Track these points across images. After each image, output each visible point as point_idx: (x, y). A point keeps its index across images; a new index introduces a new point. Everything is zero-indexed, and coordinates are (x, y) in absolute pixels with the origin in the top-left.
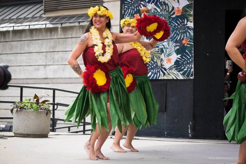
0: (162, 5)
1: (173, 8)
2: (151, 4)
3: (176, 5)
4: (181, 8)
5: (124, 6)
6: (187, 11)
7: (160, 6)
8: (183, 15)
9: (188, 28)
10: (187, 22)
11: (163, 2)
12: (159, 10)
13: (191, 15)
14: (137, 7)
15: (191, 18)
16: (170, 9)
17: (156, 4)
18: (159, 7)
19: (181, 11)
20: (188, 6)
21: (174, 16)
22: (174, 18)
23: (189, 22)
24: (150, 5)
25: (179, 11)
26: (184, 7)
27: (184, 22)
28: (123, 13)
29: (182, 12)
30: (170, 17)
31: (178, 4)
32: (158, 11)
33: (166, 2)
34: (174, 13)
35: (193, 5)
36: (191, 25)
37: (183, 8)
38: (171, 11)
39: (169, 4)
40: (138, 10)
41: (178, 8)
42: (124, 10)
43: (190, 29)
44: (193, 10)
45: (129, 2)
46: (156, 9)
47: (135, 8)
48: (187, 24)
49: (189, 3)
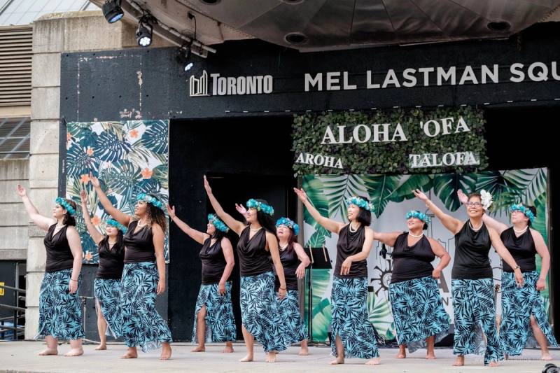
0: (122, 164)
1: (140, 170)
2: (107, 161)
3: (143, 165)
4: (151, 170)
5: (66, 163)
6: (159, 174)
7: (120, 165)
8: (154, 180)
9: (162, 196)
10: (160, 188)
11: (125, 160)
12: (119, 171)
13: (165, 180)
14: (85, 165)
15: (166, 184)
16: (136, 171)
17: (114, 162)
18: (119, 167)
19: (151, 174)
20: (160, 168)
21: (141, 180)
22: (140, 183)
23: (162, 190)
24: (105, 162)
25: (147, 173)
26: (156, 168)
27: (155, 188)
28: (63, 172)
29: (153, 175)
30: (135, 181)
31: (146, 163)
32: (117, 172)
33: (130, 161)
34: (141, 176)
35: (168, 166)
36: (165, 192)
37: (153, 170)
38: (137, 173)
39: (133, 164)
40: (87, 169)
41: (146, 169)
42: (66, 169)
43: (163, 198)
44: (168, 173)
45: (73, 158)
46: (114, 169)
47: (82, 166)
48: (159, 191)
49: (162, 164)
